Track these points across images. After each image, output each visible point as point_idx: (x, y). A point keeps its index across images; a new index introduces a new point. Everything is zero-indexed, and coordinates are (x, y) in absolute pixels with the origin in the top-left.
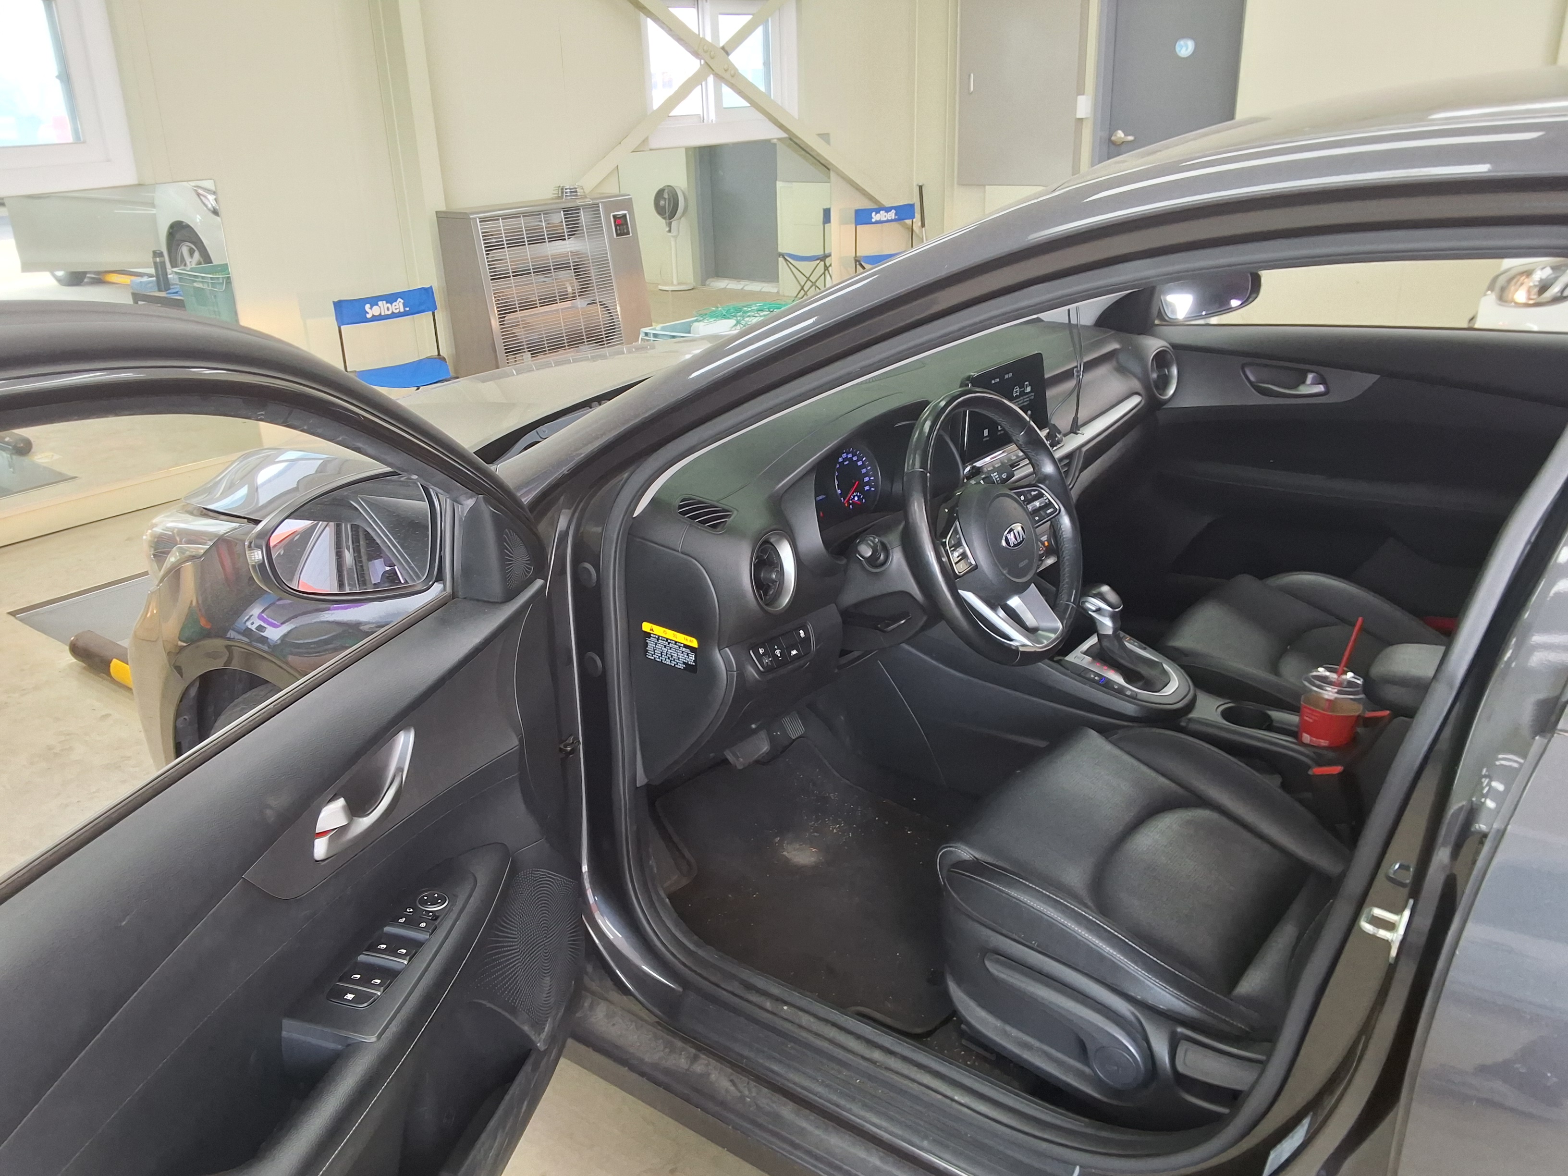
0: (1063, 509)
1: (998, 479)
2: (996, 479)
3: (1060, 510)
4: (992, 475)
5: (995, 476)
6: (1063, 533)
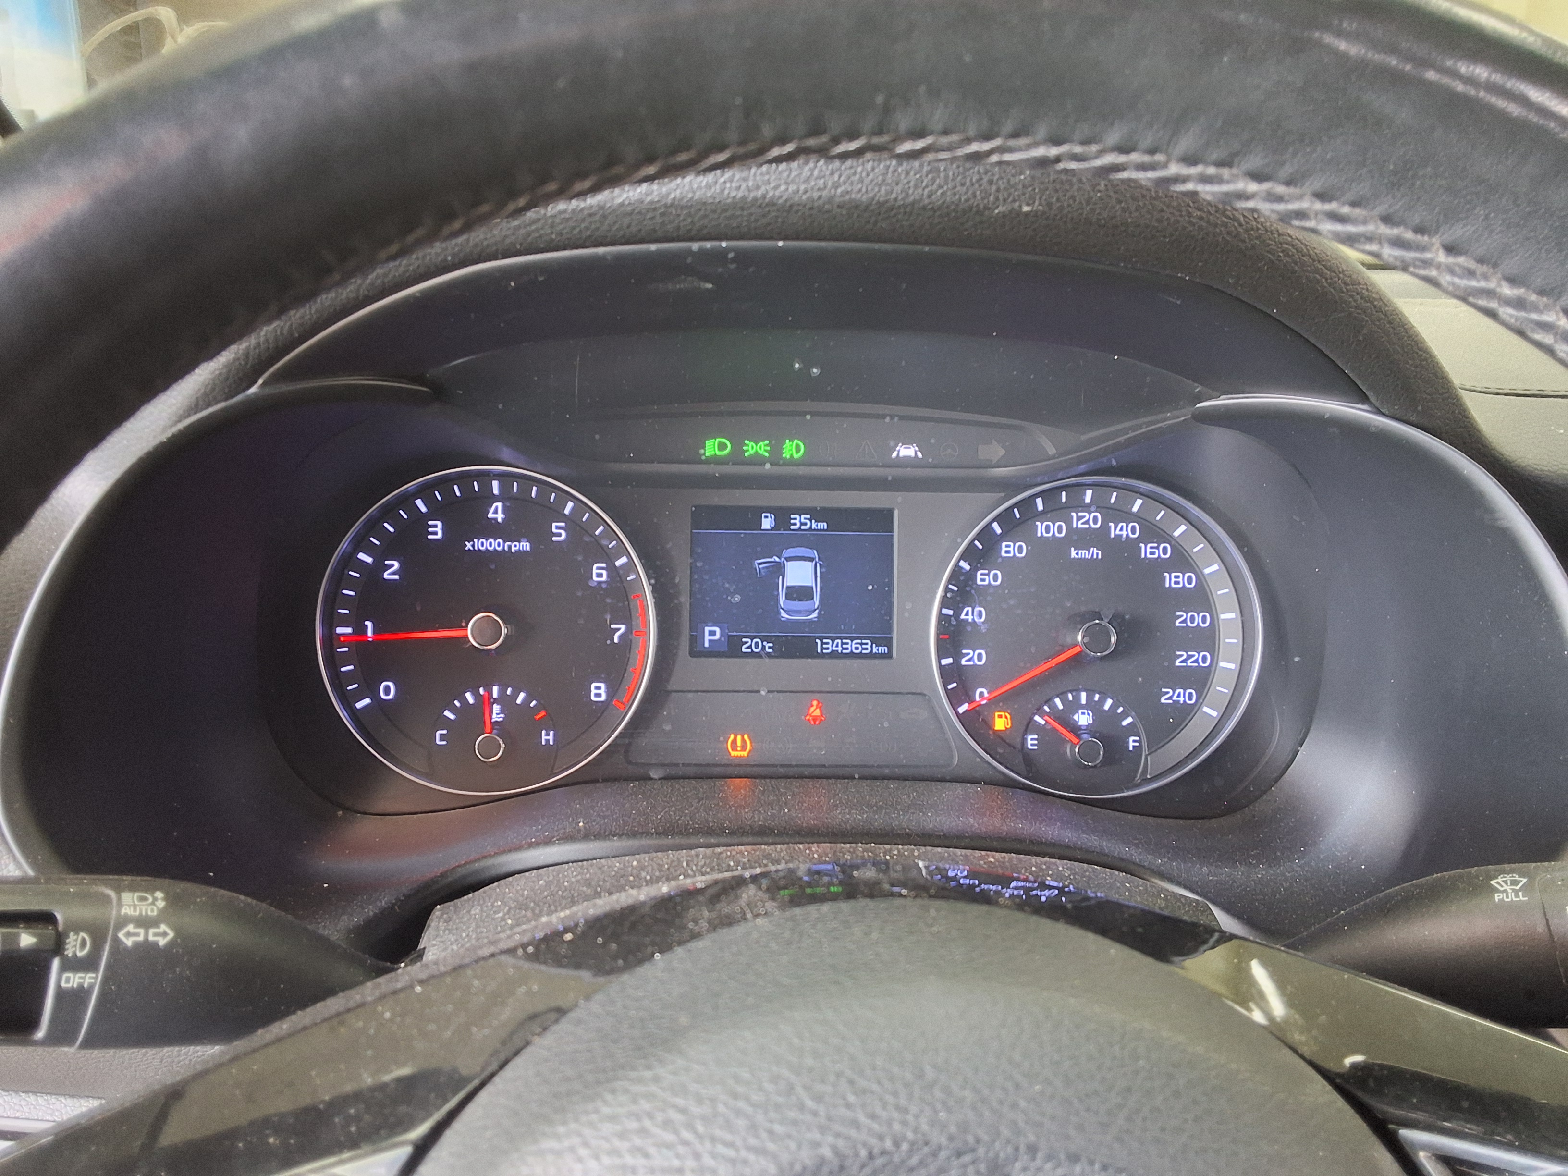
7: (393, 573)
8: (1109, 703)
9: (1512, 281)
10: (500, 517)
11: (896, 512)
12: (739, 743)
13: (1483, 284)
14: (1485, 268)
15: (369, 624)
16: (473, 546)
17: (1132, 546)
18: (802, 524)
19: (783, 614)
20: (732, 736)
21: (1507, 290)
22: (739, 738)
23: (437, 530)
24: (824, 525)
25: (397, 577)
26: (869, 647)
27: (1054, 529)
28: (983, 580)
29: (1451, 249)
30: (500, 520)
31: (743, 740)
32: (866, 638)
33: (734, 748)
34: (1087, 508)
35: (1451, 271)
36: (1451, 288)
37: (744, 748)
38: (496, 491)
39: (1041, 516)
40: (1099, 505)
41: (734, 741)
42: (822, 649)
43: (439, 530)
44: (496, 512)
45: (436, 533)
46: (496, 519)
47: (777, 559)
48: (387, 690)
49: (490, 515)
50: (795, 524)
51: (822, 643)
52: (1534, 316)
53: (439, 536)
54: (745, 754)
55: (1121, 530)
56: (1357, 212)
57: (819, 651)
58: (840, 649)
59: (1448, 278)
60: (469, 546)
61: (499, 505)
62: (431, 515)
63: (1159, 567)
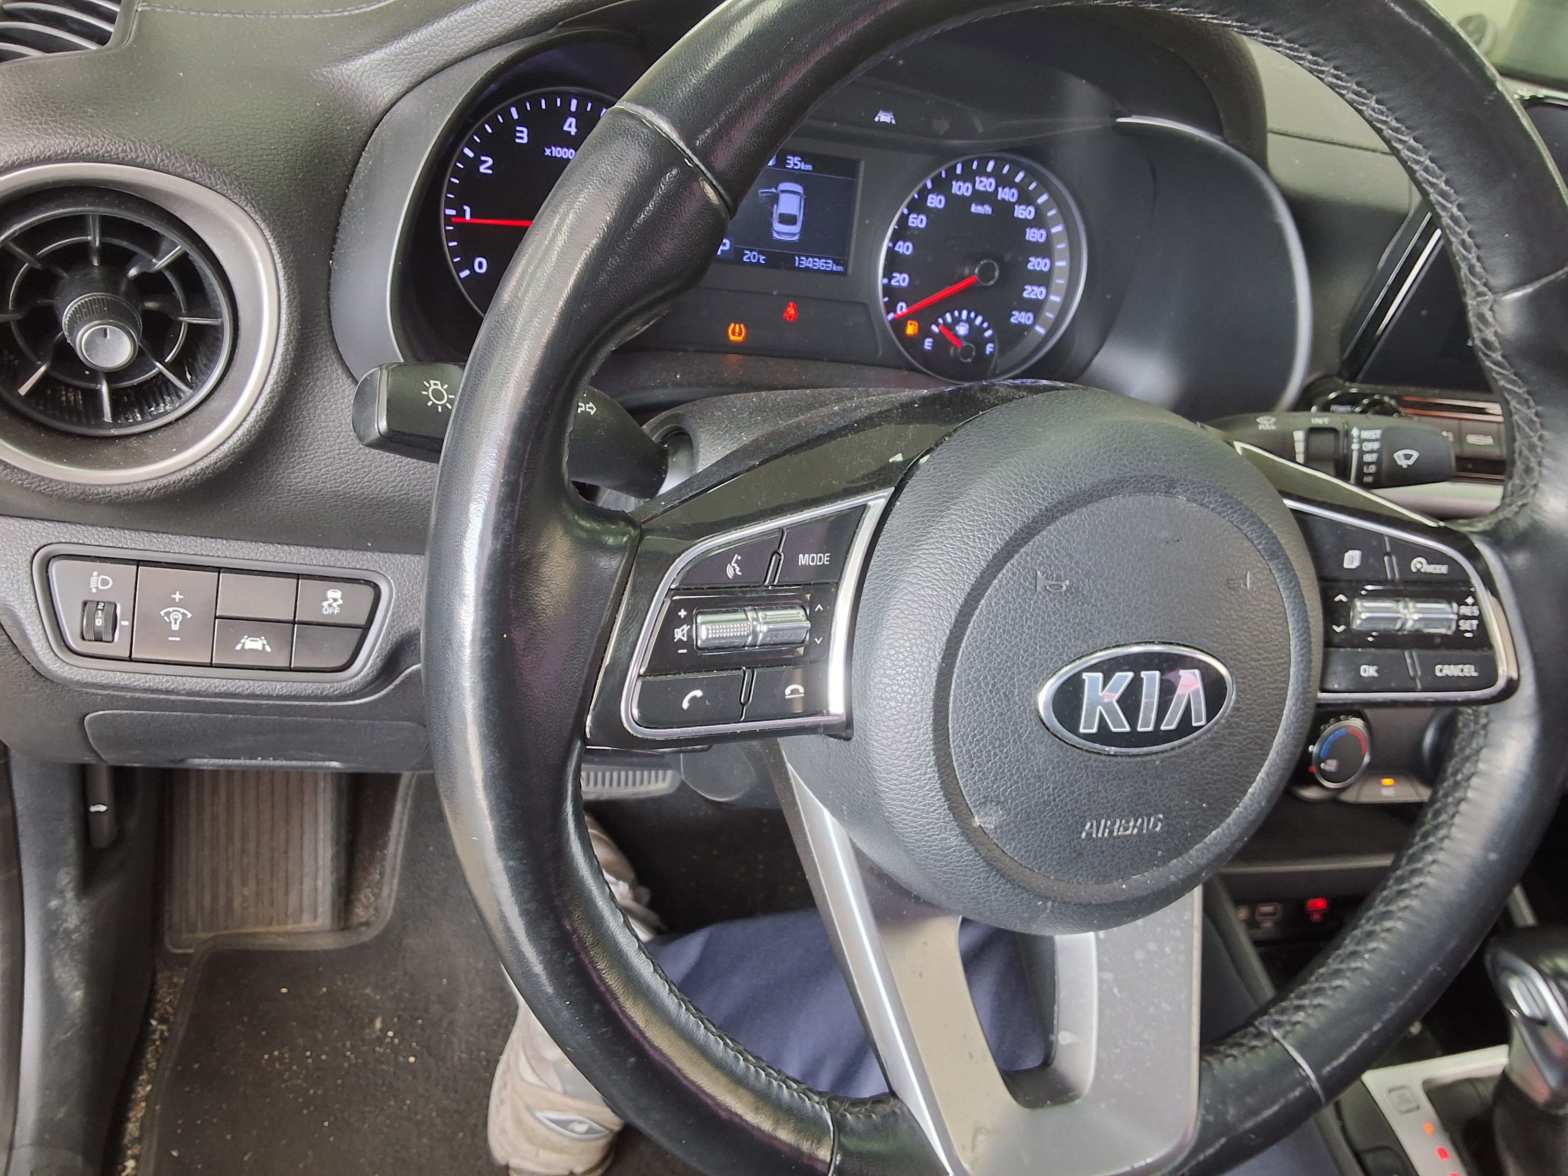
0: (1527, 690)
1: (1368, 458)
2: (1361, 453)
3: (1511, 687)
4: (1355, 432)
5: (1361, 441)
6: (1475, 781)
7: (488, 168)
8: (979, 320)
9: (1398, 120)
10: (573, 131)
11: (863, 164)
12: (737, 330)
13: (1384, 118)
14: (1390, 113)
15: (467, 208)
16: (551, 152)
17: (1009, 207)
18: (796, 165)
19: (775, 235)
20: (733, 325)
21: (1394, 123)
22: (737, 326)
23: (523, 136)
24: (809, 167)
25: (490, 172)
26: (831, 266)
27: (963, 188)
28: (913, 222)
29: (1378, 102)
30: (573, 133)
31: (740, 328)
32: (829, 258)
33: (734, 333)
34: (988, 175)
35: (1373, 110)
36: (1368, 116)
37: (740, 334)
38: (573, 108)
39: (958, 178)
40: (996, 174)
41: (734, 329)
42: (799, 264)
43: (525, 135)
44: (570, 126)
45: (522, 138)
46: (569, 132)
47: (774, 190)
48: (480, 265)
49: (566, 128)
50: (789, 164)
51: (800, 260)
52: (1400, 136)
53: (525, 141)
54: (740, 339)
55: (1007, 194)
56: (1348, 78)
57: (797, 264)
58: (811, 266)
59: (1370, 112)
60: (548, 152)
61: (573, 120)
62: (519, 122)
63: (1026, 224)
